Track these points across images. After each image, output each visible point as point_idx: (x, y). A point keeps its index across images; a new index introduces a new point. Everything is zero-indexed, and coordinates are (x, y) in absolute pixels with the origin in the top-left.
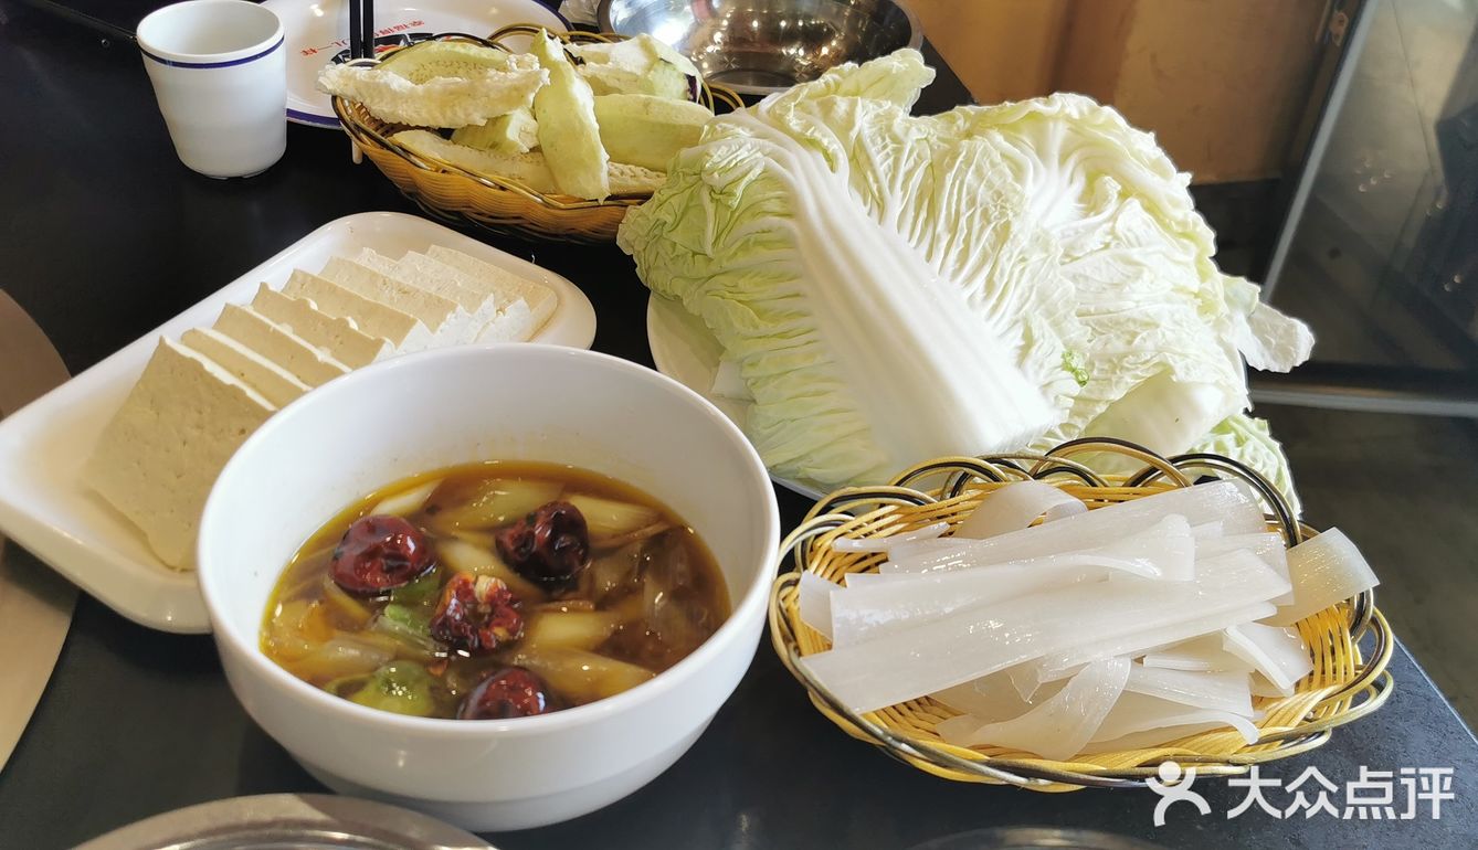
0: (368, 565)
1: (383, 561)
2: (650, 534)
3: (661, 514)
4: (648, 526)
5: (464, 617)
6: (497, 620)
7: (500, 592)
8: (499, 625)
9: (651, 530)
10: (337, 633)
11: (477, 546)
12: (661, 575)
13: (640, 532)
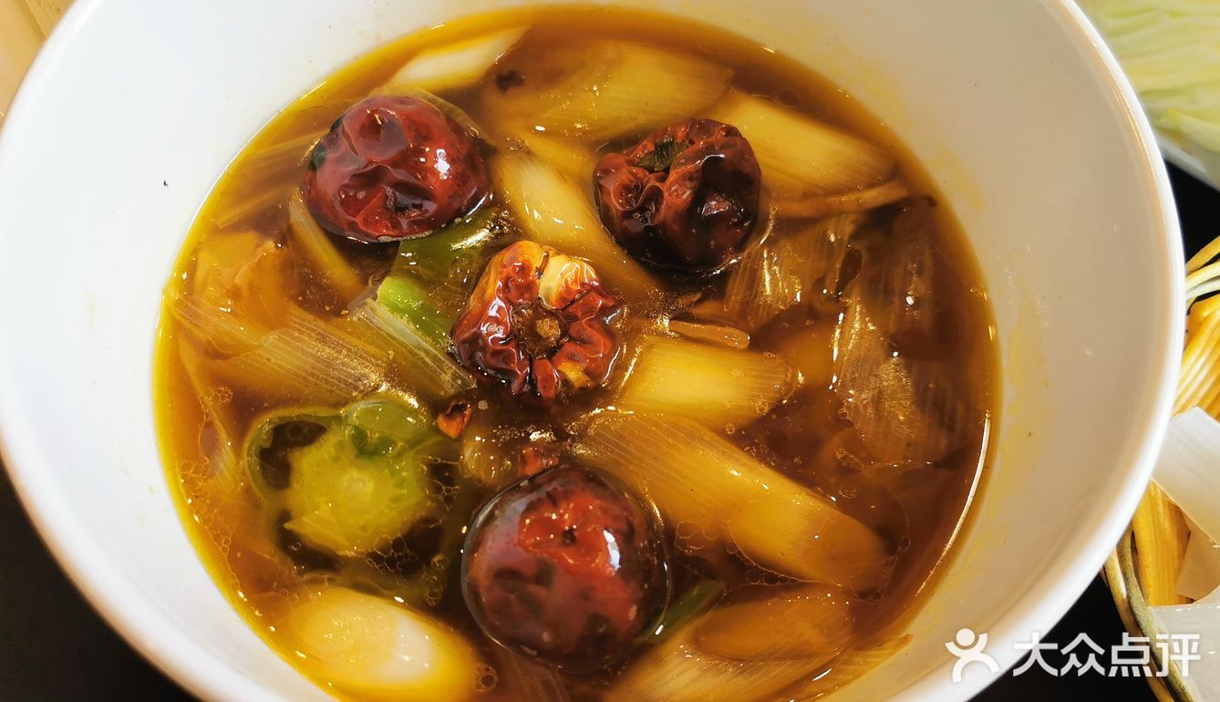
0: (361, 195)
1: (389, 191)
2: (870, 206)
3: (896, 167)
4: (870, 186)
5: (512, 335)
6: (570, 348)
7: (587, 289)
8: (571, 358)
9: (873, 197)
10: (296, 313)
11: (563, 174)
12: (880, 294)
13: (853, 197)
